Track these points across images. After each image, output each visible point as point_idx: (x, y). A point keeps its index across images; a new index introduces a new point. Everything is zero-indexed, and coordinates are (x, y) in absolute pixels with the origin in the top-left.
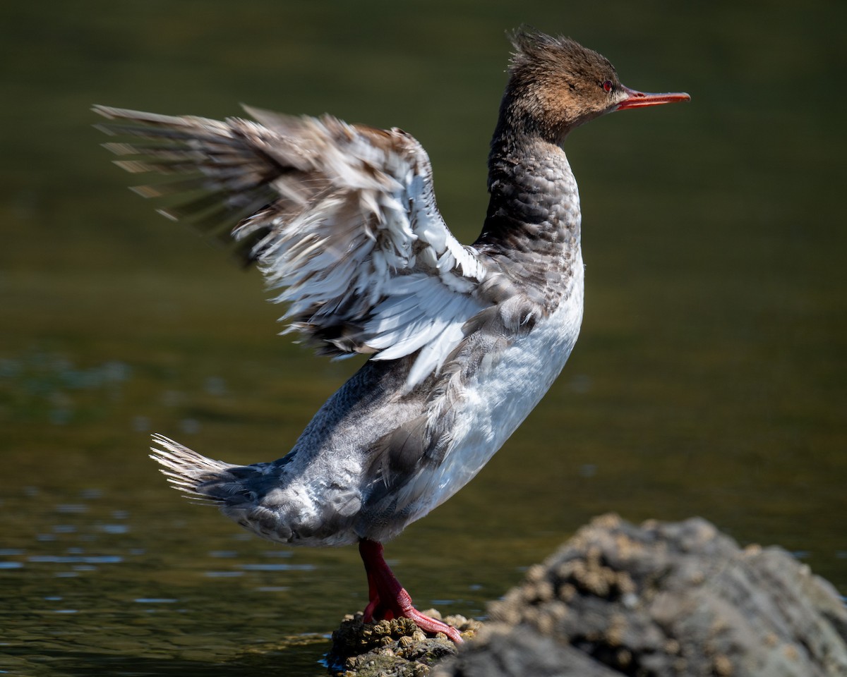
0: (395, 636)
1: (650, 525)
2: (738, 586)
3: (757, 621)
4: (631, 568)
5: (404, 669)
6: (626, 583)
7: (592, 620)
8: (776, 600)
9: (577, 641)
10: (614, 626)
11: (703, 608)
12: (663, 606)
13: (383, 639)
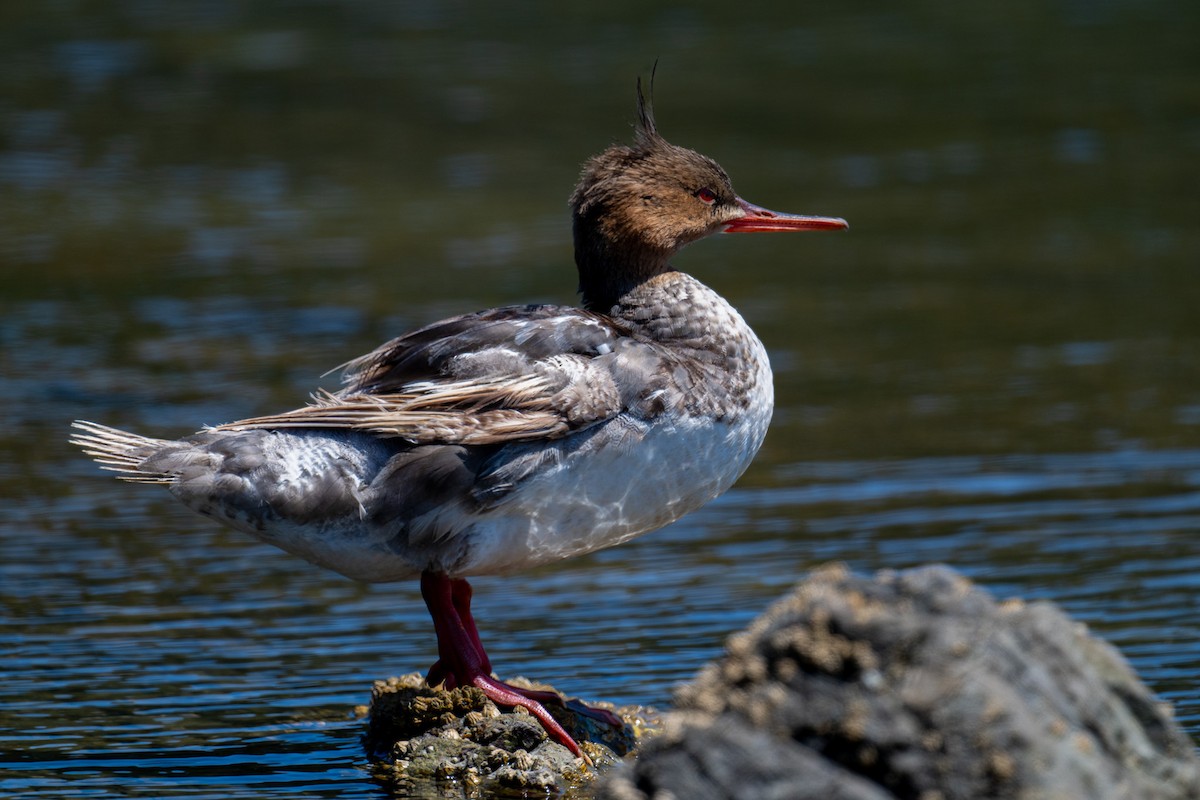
0: (459, 711)
1: (886, 577)
2: (1008, 655)
3: (1038, 703)
4: (870, 635)
5: (476, 756)
6: (866, 656)
7: (823, 707)
8: (1055, 672)
9: (802, 735)
10: (851, 715)
11: (971, 689)
12: (917, 686)
13: (442, 716)
